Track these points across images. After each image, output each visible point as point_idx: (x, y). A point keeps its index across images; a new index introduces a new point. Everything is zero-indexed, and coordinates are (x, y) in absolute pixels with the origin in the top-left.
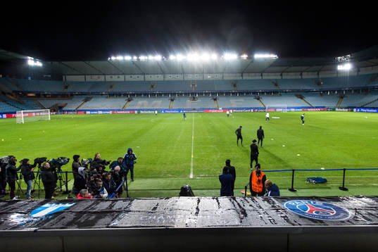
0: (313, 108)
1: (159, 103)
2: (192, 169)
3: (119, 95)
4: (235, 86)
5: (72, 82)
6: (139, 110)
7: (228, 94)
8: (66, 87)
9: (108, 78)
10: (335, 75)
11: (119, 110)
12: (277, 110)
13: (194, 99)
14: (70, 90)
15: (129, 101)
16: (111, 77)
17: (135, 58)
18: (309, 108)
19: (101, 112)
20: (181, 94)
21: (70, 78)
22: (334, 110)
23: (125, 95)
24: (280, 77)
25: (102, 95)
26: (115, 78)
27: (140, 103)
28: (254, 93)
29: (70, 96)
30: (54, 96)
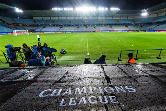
0: (131, 30)
1: (73, 29)
2: (88, 52)
3: (57, 25)
4: (102, 22)
5: (37, 20)
6: (65, 32)
7: (100, 25)
8: (35, 22)
9: (52, 18)
10: (140, 18)
11: (57, 32)
12: (118, 31)
13: (86, 27)
14: (36, 23)
15: (61, 28)
16: (53, 18)
17: (62, 9)
18: (130, 30)
19: (50, 32)
20: (82, 25)
21: (36, 18)
22: (138, 31)
23: (59, 25)
24: (119, 18)
25: (50, 25)
26: (55, 18)
27: (66, 29)
28: (109, 25)
29: (37, 26)
30: (31, 26)
